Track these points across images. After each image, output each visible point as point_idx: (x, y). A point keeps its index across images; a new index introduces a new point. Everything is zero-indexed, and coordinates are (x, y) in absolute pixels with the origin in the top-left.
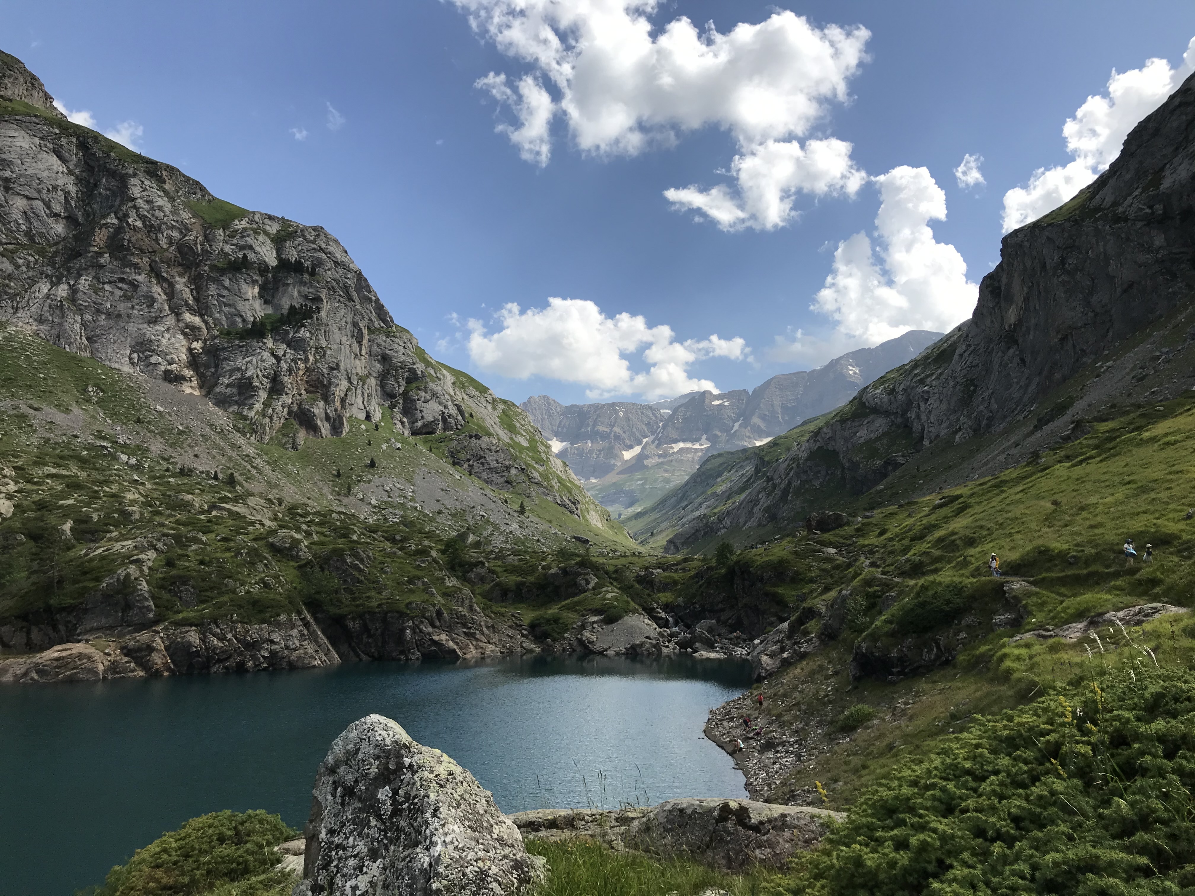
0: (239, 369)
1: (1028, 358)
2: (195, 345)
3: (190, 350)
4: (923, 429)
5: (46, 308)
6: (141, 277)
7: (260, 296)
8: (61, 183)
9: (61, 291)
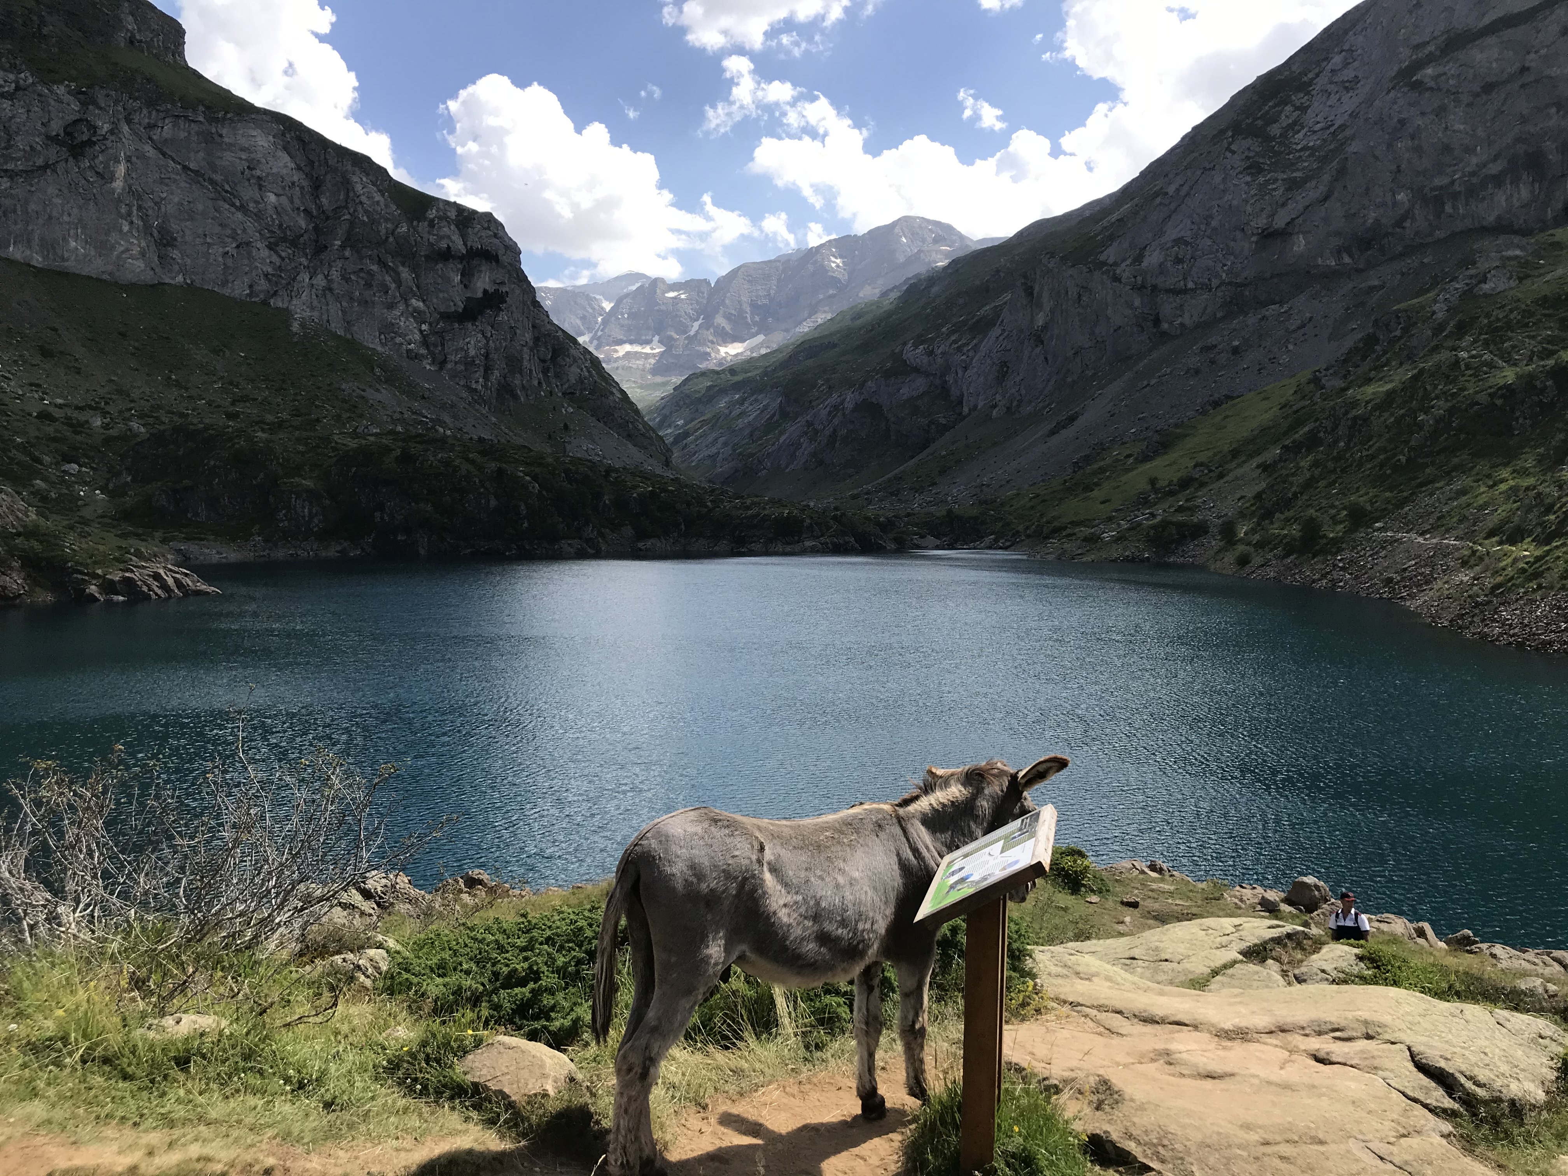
0: (462, 349)
1: (1050, 358)
2: (424, 327)
3: (421, 331)
4: (962, 395)
5: (314, 297)
6: (375, 268)
7: (461, 282)
8: (296, 178)
9: (320, 281)
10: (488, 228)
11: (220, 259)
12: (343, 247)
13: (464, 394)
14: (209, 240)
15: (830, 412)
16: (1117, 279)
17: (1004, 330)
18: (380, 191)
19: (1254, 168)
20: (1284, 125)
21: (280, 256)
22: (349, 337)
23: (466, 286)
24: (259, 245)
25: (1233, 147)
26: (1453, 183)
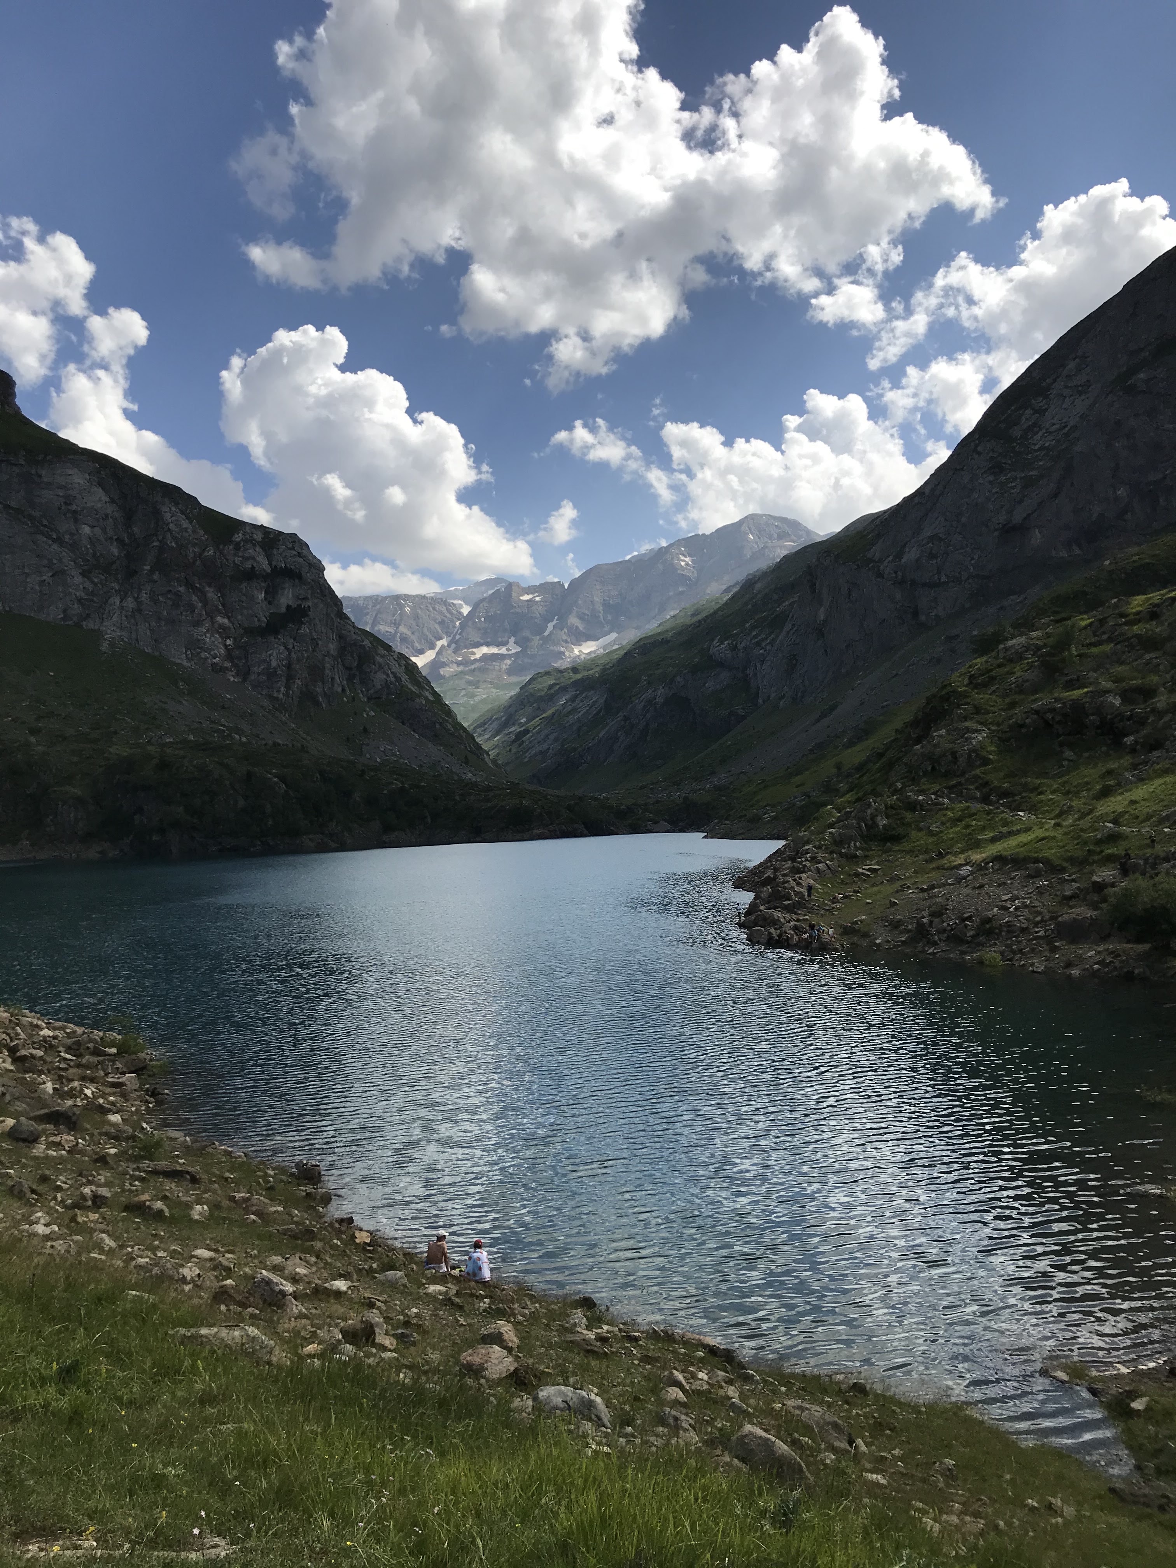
0: (265, 661)
1: (828, 650)
2: (228, 642)
3: (226, 646)
4: (759, 687)
5: (124, 618)
6: (182, 589)
7: (266, 599)
8: (109, 511)
9: (130, 603)
10: (293, 549)
11: (37, 587)
12: (152, 572)
13: (266, 703)
14: (27, 570)
15: (645, 706)
16: (880, 575)
17: (794, 625)
18: (188, 518)
19: (997, 468)
20: (1025, 426)
21: (93, 582)
22: (157, 654)
23: (270, 603)
24: (74, 573)
25: (979, 449)
26: (1164, 478)
